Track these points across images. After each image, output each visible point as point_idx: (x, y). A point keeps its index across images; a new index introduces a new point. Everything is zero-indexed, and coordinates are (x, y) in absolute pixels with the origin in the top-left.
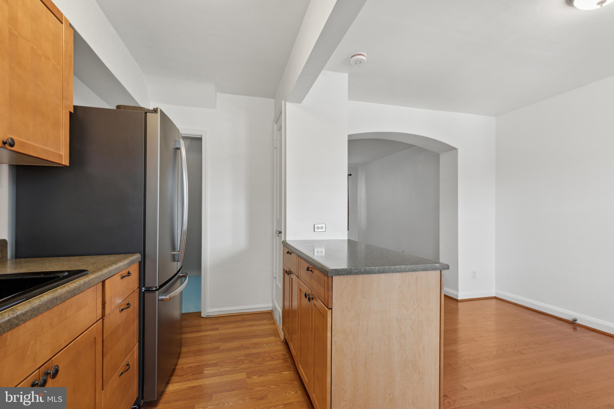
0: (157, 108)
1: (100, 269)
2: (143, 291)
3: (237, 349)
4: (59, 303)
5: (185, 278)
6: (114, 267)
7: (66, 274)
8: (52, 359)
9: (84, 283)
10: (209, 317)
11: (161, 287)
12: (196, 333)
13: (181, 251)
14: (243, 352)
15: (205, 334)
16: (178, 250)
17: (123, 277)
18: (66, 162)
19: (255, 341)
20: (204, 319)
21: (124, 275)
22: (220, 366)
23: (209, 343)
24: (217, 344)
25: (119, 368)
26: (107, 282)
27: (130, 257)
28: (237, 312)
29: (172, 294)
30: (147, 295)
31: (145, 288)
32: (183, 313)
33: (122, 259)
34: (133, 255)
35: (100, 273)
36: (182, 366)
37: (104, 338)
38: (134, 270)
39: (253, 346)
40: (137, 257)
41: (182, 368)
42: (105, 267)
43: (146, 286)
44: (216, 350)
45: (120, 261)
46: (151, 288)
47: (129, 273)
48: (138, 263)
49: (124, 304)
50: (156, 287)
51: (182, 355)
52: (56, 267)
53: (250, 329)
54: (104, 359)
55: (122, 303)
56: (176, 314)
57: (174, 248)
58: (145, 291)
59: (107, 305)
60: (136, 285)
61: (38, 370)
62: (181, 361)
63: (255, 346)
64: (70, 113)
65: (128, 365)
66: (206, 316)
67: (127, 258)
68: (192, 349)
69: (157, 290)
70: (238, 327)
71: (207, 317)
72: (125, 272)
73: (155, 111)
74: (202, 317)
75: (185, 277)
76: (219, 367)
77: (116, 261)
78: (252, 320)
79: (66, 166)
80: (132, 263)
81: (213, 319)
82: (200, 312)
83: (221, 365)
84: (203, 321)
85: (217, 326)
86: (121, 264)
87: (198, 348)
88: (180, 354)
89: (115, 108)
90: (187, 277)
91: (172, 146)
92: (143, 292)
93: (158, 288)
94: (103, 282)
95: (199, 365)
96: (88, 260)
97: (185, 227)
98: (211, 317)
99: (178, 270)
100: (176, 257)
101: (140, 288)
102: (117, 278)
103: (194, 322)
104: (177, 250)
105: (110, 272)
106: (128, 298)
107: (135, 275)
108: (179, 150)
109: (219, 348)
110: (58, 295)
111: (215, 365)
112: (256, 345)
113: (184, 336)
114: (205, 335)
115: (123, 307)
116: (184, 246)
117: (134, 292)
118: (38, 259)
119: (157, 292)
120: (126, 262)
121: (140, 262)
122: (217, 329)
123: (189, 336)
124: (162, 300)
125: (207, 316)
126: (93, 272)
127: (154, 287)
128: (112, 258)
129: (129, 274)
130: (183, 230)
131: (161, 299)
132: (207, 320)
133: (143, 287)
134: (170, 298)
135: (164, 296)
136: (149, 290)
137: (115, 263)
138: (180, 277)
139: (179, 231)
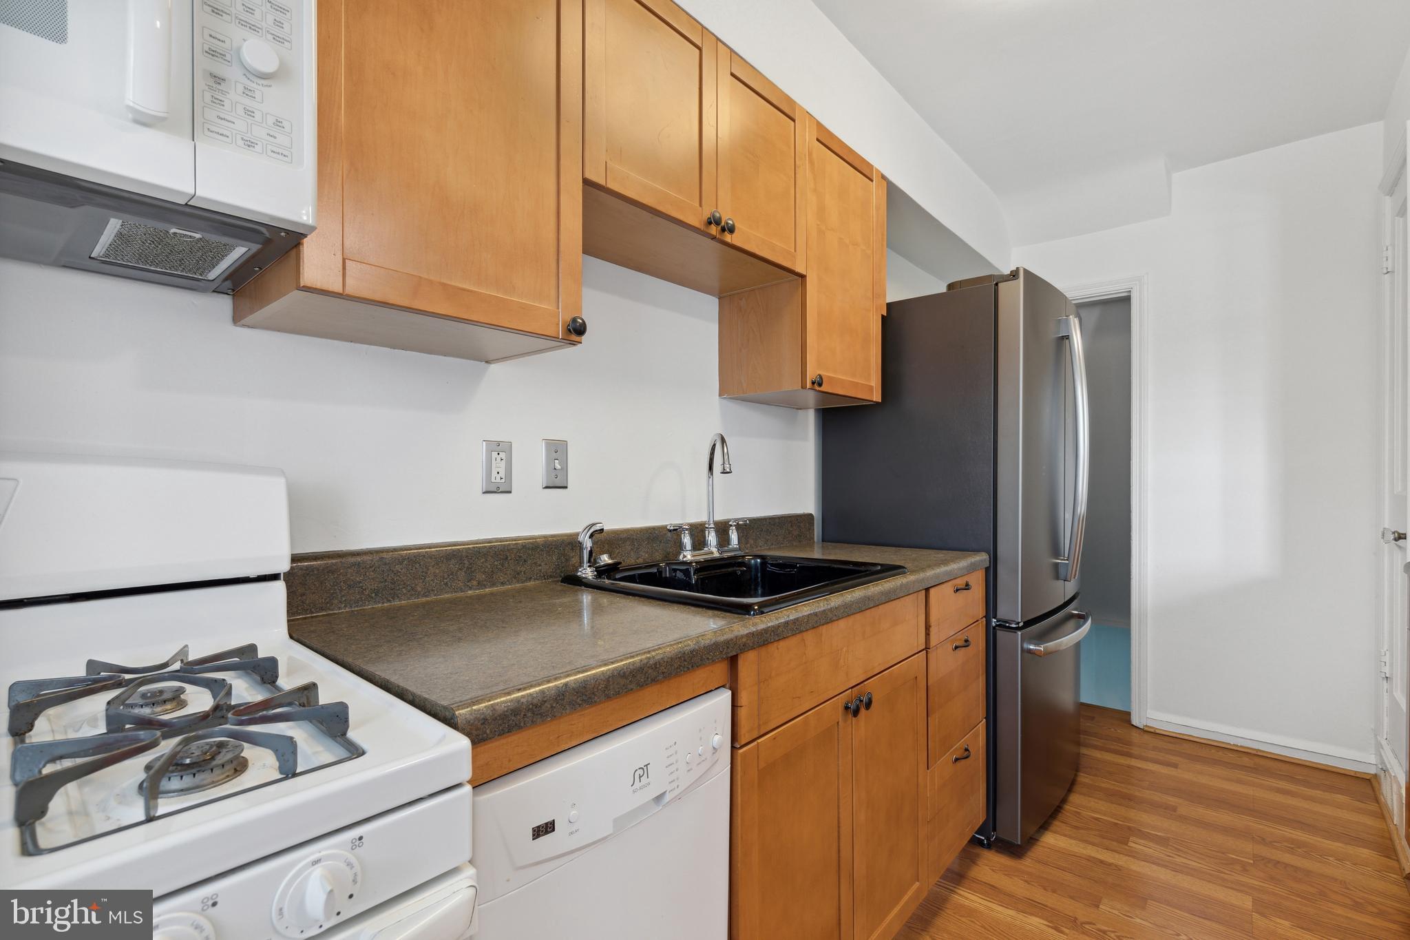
0: (1017, 268)
1: (923, 568)
2: (994, 624)
3: (1227, 830)
4: (872, 606)
5: (1083, 620)
6: (943, 569)
7: (879, 568)
8: (865, 683)
9: (901, 585)
10: (1152, 730)
11: (1028, 624)
12: (1117, 756)
13: (1072, 558)
14: (1248, 847)
15: (1139, 766)
16: (1066, 555)
17: (957, 590)
18: (877, 397)
19: (1294, 836)
20: (1138, 731)
21: (959, 587)
22: (1173, 849)
23: (1148, 789)
24: (1172, 800)
25: (952, 747)
26: (932, 591)
27: (970, 556)
28: (1240, 743)
29: (1051, 645)
30: (1001, 634)
31: (997, 621)
32: (1082, 701)
33: (957, 559)
34: (975, 555)
35: (922, 575)
36: (1079, 811)
37: (929, 684)
38: (977, 581)
39: (1286, 844)
40: (982, 558)
41: (1079, 813)
42: (929, 566)
43: (998, 617)
44: (1169, 811)
45: (953, 560)
46: (1008, 623)
47: (967, 585)
48: (984, 570)
49: (960, 640)
50: (1018, 623)
51: (1077, 788)
52: (867, 558)
53: (1280, 798)
54: (929, 719)
55: (954, 636)
56: (1065, 699)
57: (1056, 552)
58: (997, 625)
59: (933, 631)
60: (980, 611)
61: (850, 690)
62: (1075, 798)
63: (1292, 848)
64: (883, 316)
65: (966, 750)
66: (1144, 726)
67: (965, 557)
68: (1103, 785)
69: (1019, 629)
70: (1239, 781)
71: (1146, 729)
72: (960, 582)
73: (1014, 276)
74: (1133, 725)
75: (1082, 618)
76: (1171, 849)
77: (945, 560)
78: (1291, 778)
79: (877, 403)
80: (972, 569)
81: (1166, 738)
82: (1129, 714)
83: (1179, 850)
84: (1135, 736)
85: (1174, 759)
86: (953, 566)
87: (1117, 788)
88: (1073, 783)
89: (943, 289)
90: (1087, 620)
91: (1053, 335)
92: (994, 628)
93: (1021, 624)
94: (927, 590)
95: (1117, 824)
96: (907, 553)
97: (1082, 508)
98: (1158, 731)
99: (1066, 599)
100: (1062, 571)
101: (987, 618)
102: (948, 589)
103: (1113, 730)
104: (1064, 557)
105: (937, 576)
106: (966, 629)
107: (978, 591)
108: (1067, 341)
109: (1175, 809)
110: (870, 593)
111: (1162, 841)
112: (1299, 848)
113: (1084, 751)
114: (1139, 768)
115: (958, 644)
116: (1078, 550)
117: (977, 623)
118: (846, 545)
119: (1020, 633)
120: (963, 563)
121: (987, 569)
122: (1175, 766)
123: (1097, 754)
124: (1030, 651)
125: (1146, 726)
126: (913, 572)
127: (1014, 621)
128: (941, 555)
129: (967, 587)
130: (1075, 513)
131: (1028, 649)
132: (1146, 737)
133: (995, 618)
134: (1048, 653)
135: (1035, 645)
136: (1004, 625)
137: (945, 562)
138: (1072, 616)
139: (1069, 516)
